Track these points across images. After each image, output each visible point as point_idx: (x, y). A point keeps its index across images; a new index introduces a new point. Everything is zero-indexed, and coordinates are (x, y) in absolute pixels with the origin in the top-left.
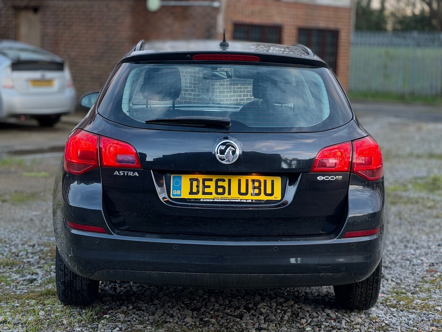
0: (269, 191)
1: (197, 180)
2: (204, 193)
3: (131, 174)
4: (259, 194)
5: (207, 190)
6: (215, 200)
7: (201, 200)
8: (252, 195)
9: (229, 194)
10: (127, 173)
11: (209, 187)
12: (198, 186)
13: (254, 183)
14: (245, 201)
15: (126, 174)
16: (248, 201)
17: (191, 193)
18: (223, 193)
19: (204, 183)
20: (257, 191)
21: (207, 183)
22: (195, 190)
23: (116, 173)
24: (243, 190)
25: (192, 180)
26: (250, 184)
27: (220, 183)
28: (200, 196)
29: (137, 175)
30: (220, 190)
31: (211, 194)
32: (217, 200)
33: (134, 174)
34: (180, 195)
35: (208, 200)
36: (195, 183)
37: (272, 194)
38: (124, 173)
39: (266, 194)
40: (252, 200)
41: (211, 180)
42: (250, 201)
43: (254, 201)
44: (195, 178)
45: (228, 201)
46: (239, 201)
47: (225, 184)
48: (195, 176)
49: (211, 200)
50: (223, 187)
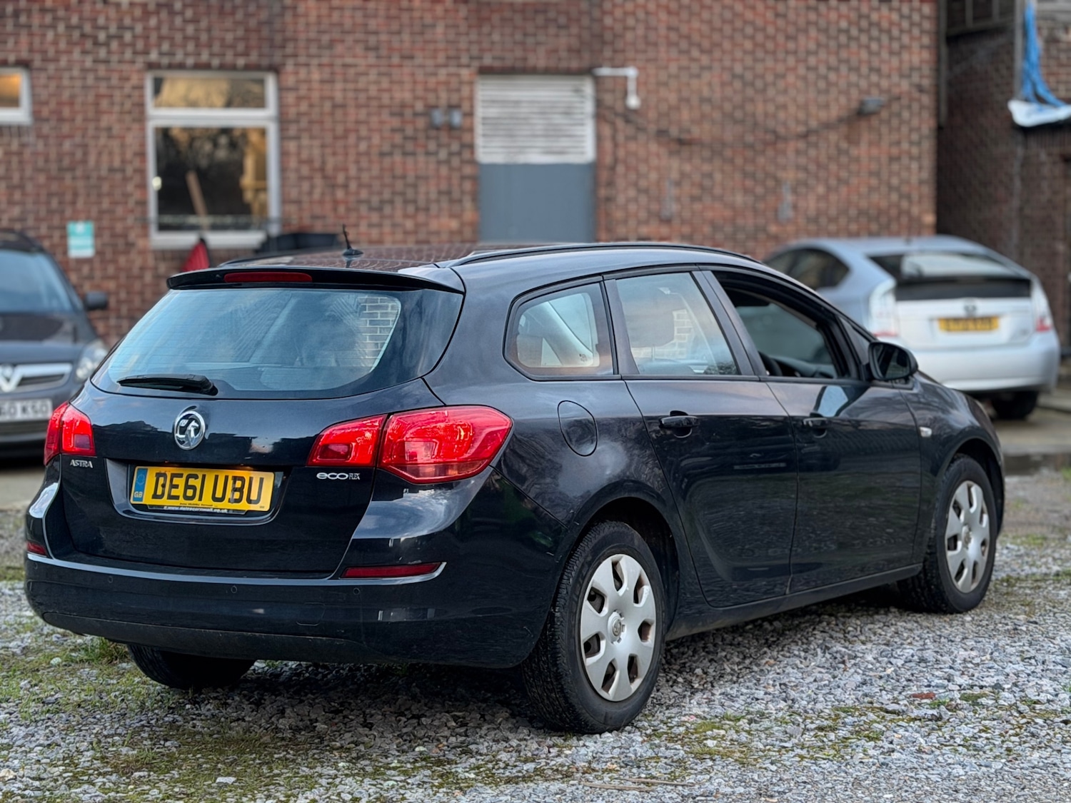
0: (254, 496)
2: (170, 497)
3: (86, 465)
4: (239, 500)
5: (174, 492)
6: (181, 509)
7: (165, 508)
8: (229, 501)
9: (200, 499)
10: (82, 464)
11: (176, 487)
12: (164, 486)
13: (234, 483)
14: (218, 511)
16: (223, 511)
17: (155, 496)
18: (192, 498)
19: (171, 481)
20: (237, 495)
21: (176, 481)
22: (159, 491)
23: (73, 463)
24: (219, 495)
25: (159, 475)
26: (230, 482)
27: (191, 482)
28: (164, 501)
29: (91, 466)
30: (190, 492)
31: (177, 498)
32: (184, 509)
33: (88, 465)
34: (141, 499)
35: (173, 508)
36: (161, 480)
37: (257, 501)
38: (79, 463)
39: (249, 501)
40: (228, 510)
41: (181, 476)
42: (226, 511)
43: (231, 512)
44: (163, 472)
45: (197, 510)
46: (211, 510)
47: (196, 483)
48: (162, 470)
49: (177, 509)
50: (194, 488)
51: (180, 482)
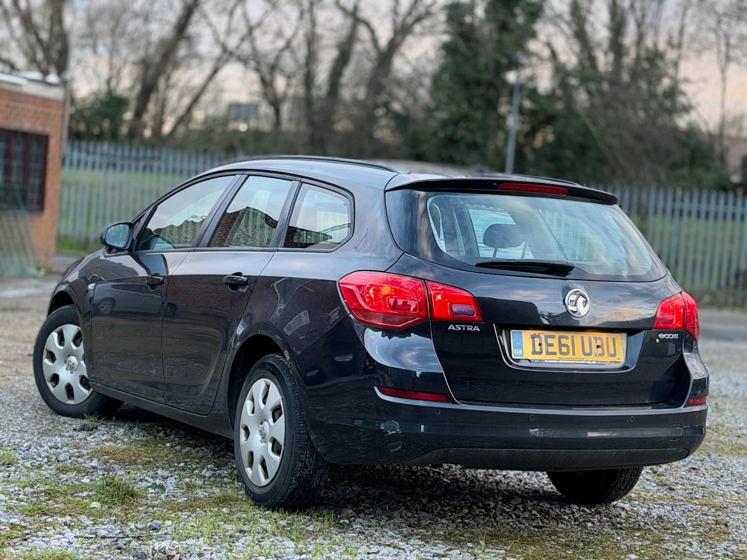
0: (612, 351)
1: (538, 336)
2: (548, 353)
3: (471, 329)
4: (602, 355)
5: (551, 349)
6: (560, 362)
7: (546, 361)
8: (596, 355)
9: (574, 354)
10: (466, 328)
11: (552, 345)
12: (540, 345)
13: (596, 342)
14: (590, 362)
15: (464, 329)
16: (593, 363)
17: (534, 352)
18: (567, 353)
19: (546, 341)
20: (600, 350)
21: (550, 341)
22: (538, 349)
23: (451, 327)
24: (587, 351)
25: (533, 337)
26: (593, 341)
27: (563, 341)
28: (543, 356)
29: (478, 330)
30: (564, 349)
31: (555, 353)
32: (563, 362)
33: (474, 329)
34: (522, 355)
35: (553, 362)
36: (537, 341)
37: (614, 355)
38: (462, 328)
39: (609, 354)
40: (597, 362)
41: (553, 337)
42: (595, 363)
43: (599, 363)
44: (537, 334)
45: (573, 362)
46: (584, 362)
47: (568, 342)
48: (537, 332)
49: (557, 362)
50: (566, 345)
51: (555, 341)
